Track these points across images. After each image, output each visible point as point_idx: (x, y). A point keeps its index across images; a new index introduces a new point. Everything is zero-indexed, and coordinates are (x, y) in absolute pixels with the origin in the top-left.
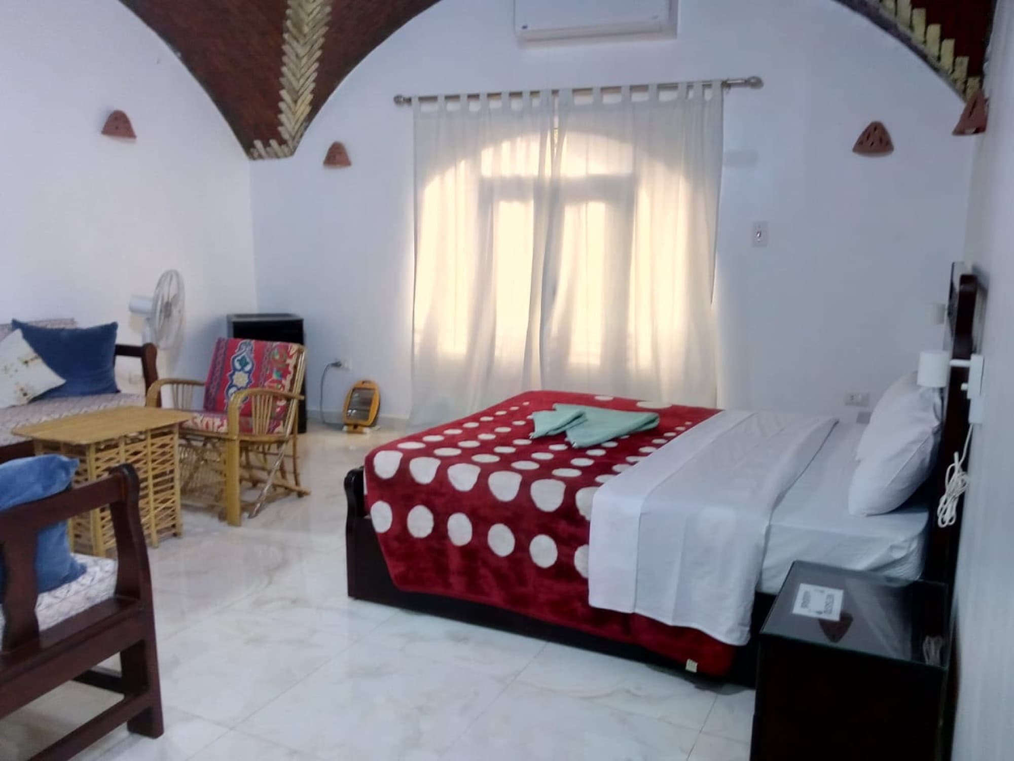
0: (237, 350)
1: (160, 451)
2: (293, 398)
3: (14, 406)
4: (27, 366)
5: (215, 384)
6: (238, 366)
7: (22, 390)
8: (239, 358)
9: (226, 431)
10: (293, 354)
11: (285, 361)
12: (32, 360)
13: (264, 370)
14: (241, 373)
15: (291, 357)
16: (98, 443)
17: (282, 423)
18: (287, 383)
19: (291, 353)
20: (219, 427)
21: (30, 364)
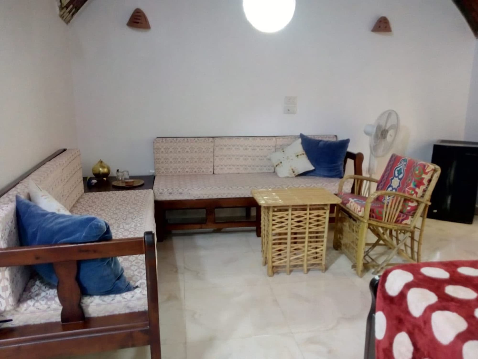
0: (399, 163)
1: (316, 218)
2: (422, 202)
3: (288, 177)
4: (298, 158)
5: (382, 183)
6: (397, 175)
7: (292, 169)
8: (398, 169)
9: (362, 216)
10: (428, 172)
11: (421, 175)
12: (301, 155)
13: (408, 180)
14: (397, 178)
15: (426, 173)
16: (275, 207)
17: (410, 217)
18: (420, 191)
19: (427, 171)
20: (359, 211)
21: (299, 157)
